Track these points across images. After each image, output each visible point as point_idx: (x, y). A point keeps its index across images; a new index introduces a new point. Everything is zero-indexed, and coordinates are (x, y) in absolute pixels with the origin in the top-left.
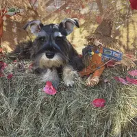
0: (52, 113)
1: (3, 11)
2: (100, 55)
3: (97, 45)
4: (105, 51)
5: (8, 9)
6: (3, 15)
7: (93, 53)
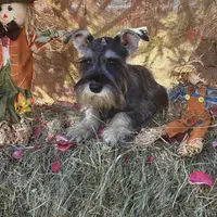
0: (126, 205)
1: (31, 36)
2: (201, 100)
3: (195, 82)
4: (210, 92)
5: (39, 33)
6: (32, 44)
7: (187, 97)
